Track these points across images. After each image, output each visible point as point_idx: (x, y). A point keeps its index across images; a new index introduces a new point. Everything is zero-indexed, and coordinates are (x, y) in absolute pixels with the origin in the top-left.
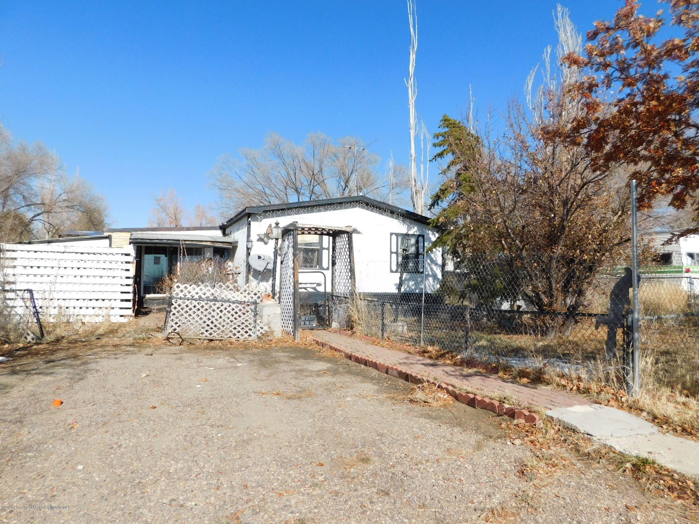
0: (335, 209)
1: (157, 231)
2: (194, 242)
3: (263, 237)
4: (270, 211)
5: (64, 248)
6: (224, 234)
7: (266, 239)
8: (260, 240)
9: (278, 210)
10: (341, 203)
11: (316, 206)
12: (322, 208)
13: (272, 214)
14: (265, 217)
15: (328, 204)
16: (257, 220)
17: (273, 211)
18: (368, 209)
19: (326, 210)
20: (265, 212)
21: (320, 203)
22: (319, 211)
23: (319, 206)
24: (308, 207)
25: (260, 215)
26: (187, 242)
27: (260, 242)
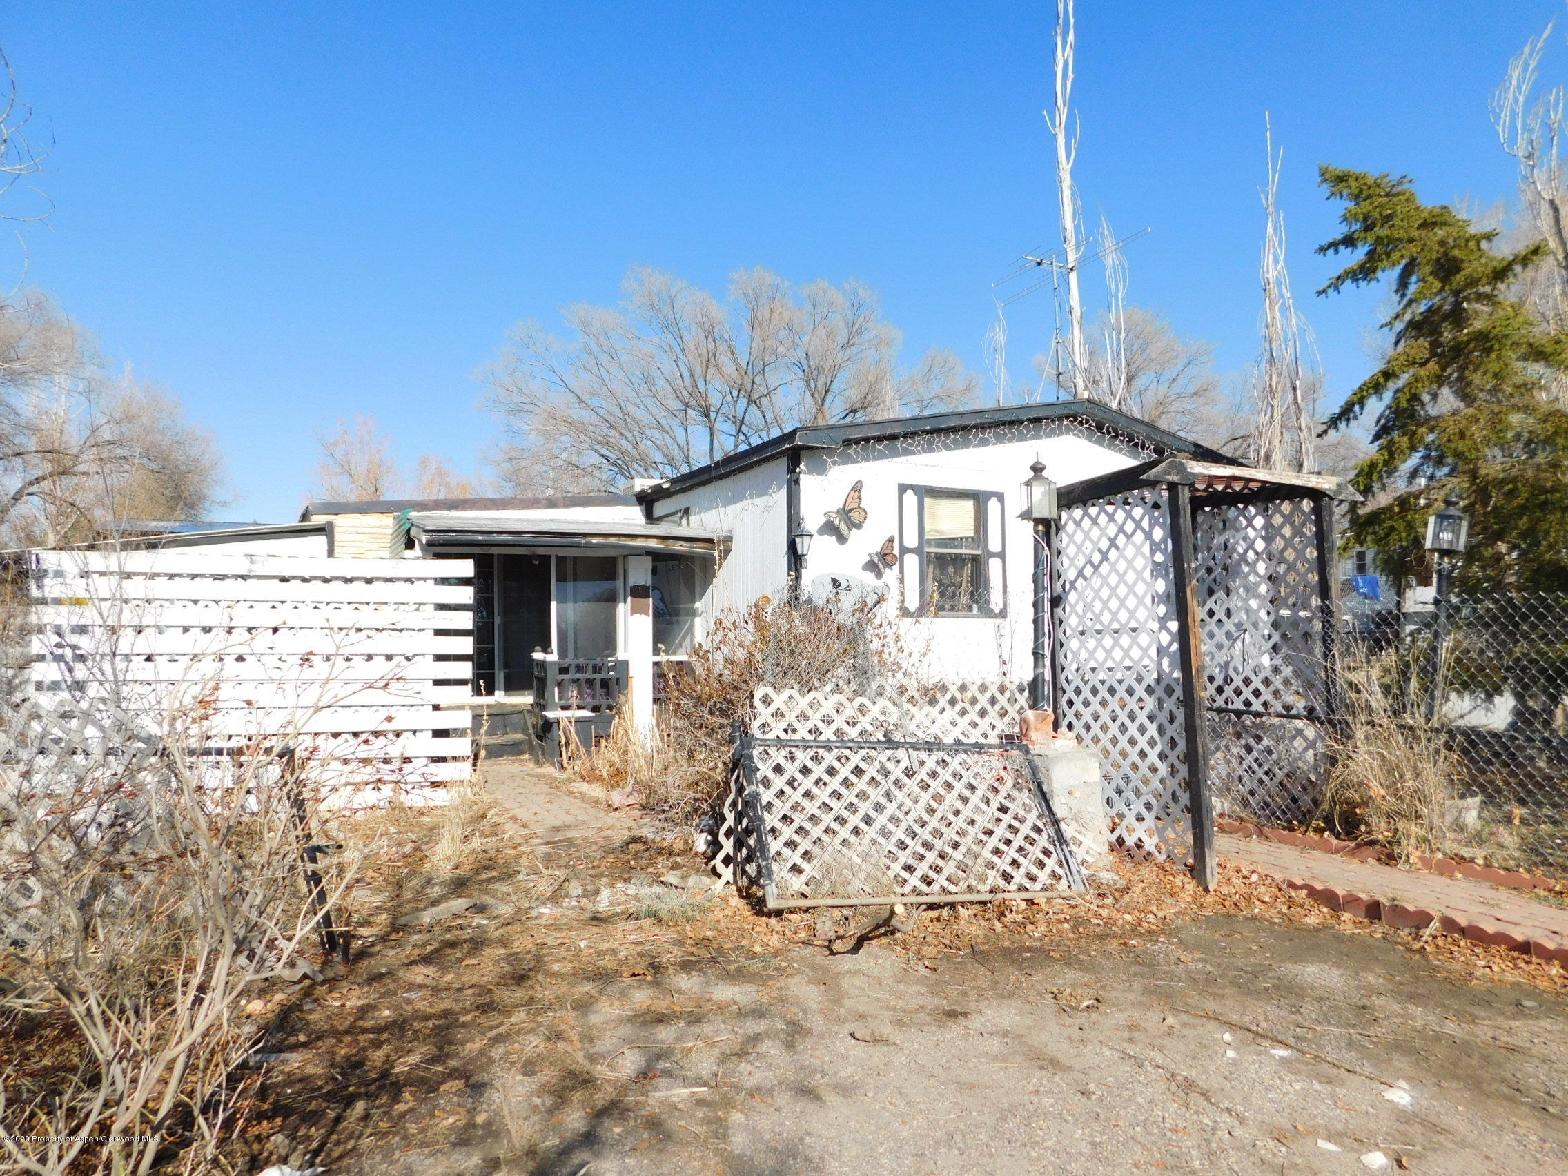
0: (1022, 438)
3: (836, 522)
4: (857, 442)
5: (246, 561)
6: (650, 517)
7: (843, 528)
8: (830, 528)
9: (879, 439)
10: (1038, 420)
11: (975, 427)
12: (989, 434)
13: (864, 449)
14: (848, 460)
15: (1004, 424)
16: (821, 469)
17: (867, 440)
18: (1100, 442)
19: (1000, 439)
20: (848, 443)
21: (989, 418)
22: (985, 443)
23: (983, 427)
24: (955, 430)
25: (830, 452)
27: (826, 537)
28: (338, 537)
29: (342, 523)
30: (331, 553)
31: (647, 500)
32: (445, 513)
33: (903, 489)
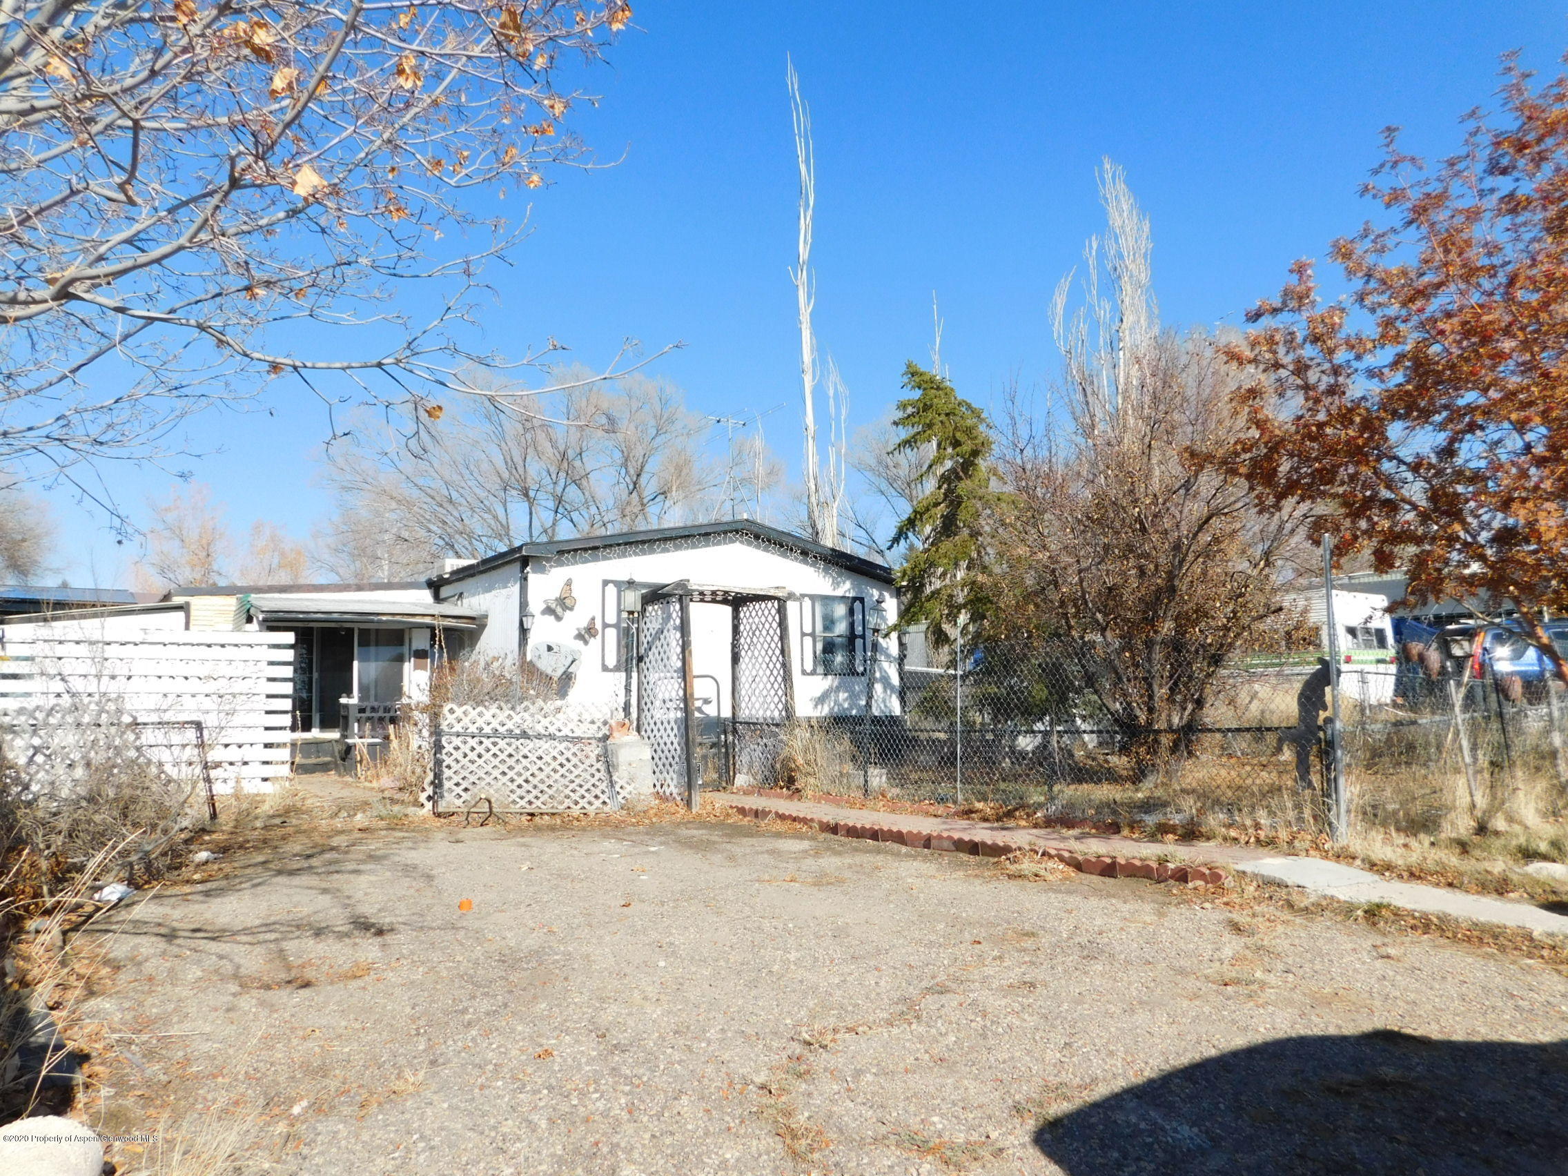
0: (694, 547)
1: (291, 592)
2: (398, 618)
3: (553, 606)
4: (569, 552)
6: (437, 598)
7: (559, 610)
8: (549, 611)
9: (585, 550)
10: (707, 534)
11: (659, 540)
12: (669, 545)
13: (574, 557)
14: (560, 564)
15: (681, 537)
16: (542, 570)
17: (576, 550)
18: (758, 547)
19: (677, 548)
20: (561, 553)
21: (668, 534)
22: (666, 550)
23: (666, 539)
24: (643, 542)
25: (548, 560)
26: (384, 618)
27: (547, 617)
28: (193, 613)
29: (196, 602)
30: (187, 627)
31: (435, 586)
32: (276, 595)
33: (606, 583)
